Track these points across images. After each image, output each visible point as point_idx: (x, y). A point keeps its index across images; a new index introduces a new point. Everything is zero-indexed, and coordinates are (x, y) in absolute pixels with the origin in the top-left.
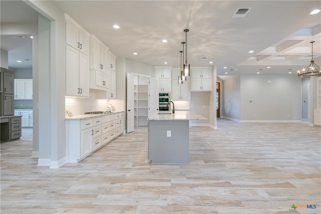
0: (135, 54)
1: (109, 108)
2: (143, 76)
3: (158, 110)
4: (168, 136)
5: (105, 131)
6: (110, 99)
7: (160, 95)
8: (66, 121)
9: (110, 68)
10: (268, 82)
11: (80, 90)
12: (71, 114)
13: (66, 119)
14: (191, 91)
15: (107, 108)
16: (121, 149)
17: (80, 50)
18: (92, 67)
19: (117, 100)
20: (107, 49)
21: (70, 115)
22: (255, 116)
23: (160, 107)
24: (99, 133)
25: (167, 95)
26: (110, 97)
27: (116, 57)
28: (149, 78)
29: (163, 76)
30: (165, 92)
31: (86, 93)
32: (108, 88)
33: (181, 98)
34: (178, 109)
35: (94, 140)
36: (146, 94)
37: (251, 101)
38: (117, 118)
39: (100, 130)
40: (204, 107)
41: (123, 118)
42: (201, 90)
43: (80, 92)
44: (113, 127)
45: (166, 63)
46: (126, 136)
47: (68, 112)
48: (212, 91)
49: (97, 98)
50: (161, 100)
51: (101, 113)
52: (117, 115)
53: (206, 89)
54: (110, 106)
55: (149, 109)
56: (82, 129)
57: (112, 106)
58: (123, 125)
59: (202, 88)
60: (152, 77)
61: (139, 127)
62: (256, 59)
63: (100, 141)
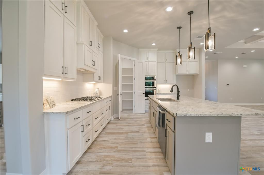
0: (126, 31)
1: (96, 92)
2: (129, 58)
3: (144, 93)
4: (207, 141)
5: (96, 122)
6: (97, 82)
7: (146, 78)
8: (45, 116)
9: (98, 47)
10: (244, 66)
11: (65, 69)
12: (54, 103)
13: (44, 113)
14: (177, 74)
15: (94, 92)
16: (117, 147)
17: (66, 14)
18: (80, 41)
19: (104, 84)
20: (96, 23)
21: (51, 105)
22: (231, 99)
23: (146, 91)
24: (90, 126)
25: (153, 78)
26: (98, 81)
27: (103, 37)
28: (134, 61)
29: (148, 59)
30: (151, 75)
31: (73, 74)
32: (97, 70)
33: (166, 82)
34: (162, 93)
35: (84, 137)
36: (132, 78)
37: (228, 85)
38: (106, 104)
39: (91, 123)
40: (189, 90)
41: (111, 104)
42: (187, 73)
43: (65, 72)
44: (103, 115)
45: (154, 44)
46: (115, 123)
47: (49, 101)
48: (198, 74)
49: (83, 82)
50: (147, 84)
51: (90, 100)
52: (106, 101)
53: (192, 72)
54: (96, 90)
55: (134, 93)
56: (68, 127)
57: (99, 91)
58: (111, 111)
59: (188, 71)
60: (137, 60)
61: (123, 112)
62: (244, 41)
63: (91, 138)
